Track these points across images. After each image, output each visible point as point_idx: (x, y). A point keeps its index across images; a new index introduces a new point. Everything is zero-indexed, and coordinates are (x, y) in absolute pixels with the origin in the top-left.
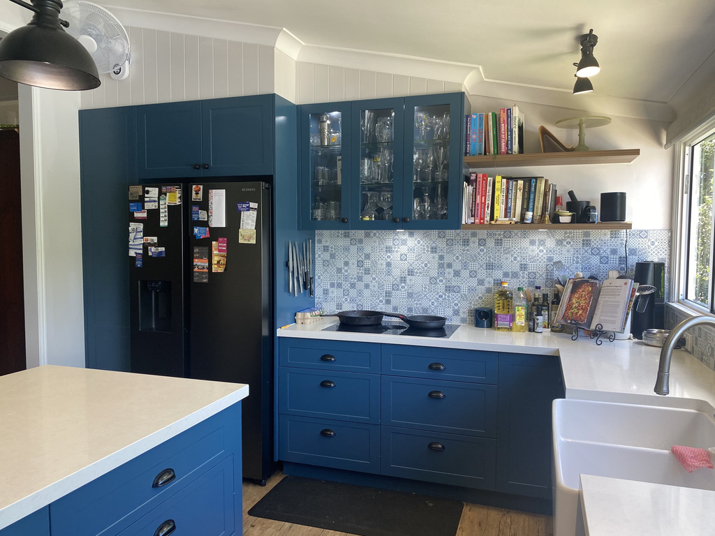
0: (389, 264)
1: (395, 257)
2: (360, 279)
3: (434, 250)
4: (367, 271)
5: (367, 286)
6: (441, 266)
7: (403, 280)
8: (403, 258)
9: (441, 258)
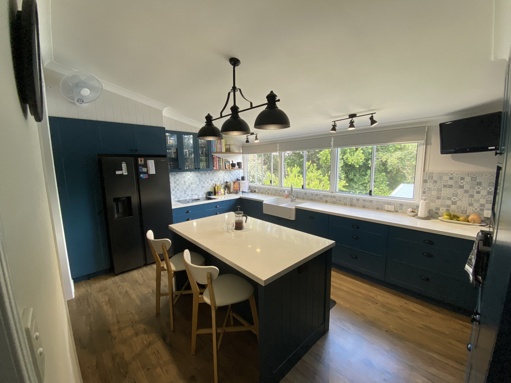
0: (185, 182)
1: (186, 179)
2: (175, 187)
3: (197, 176)
4: (178, 185)
5: (178, 189)
6: (200, 181)
7: (189, 186)
8: (189, 179)
9: (200, 179)
